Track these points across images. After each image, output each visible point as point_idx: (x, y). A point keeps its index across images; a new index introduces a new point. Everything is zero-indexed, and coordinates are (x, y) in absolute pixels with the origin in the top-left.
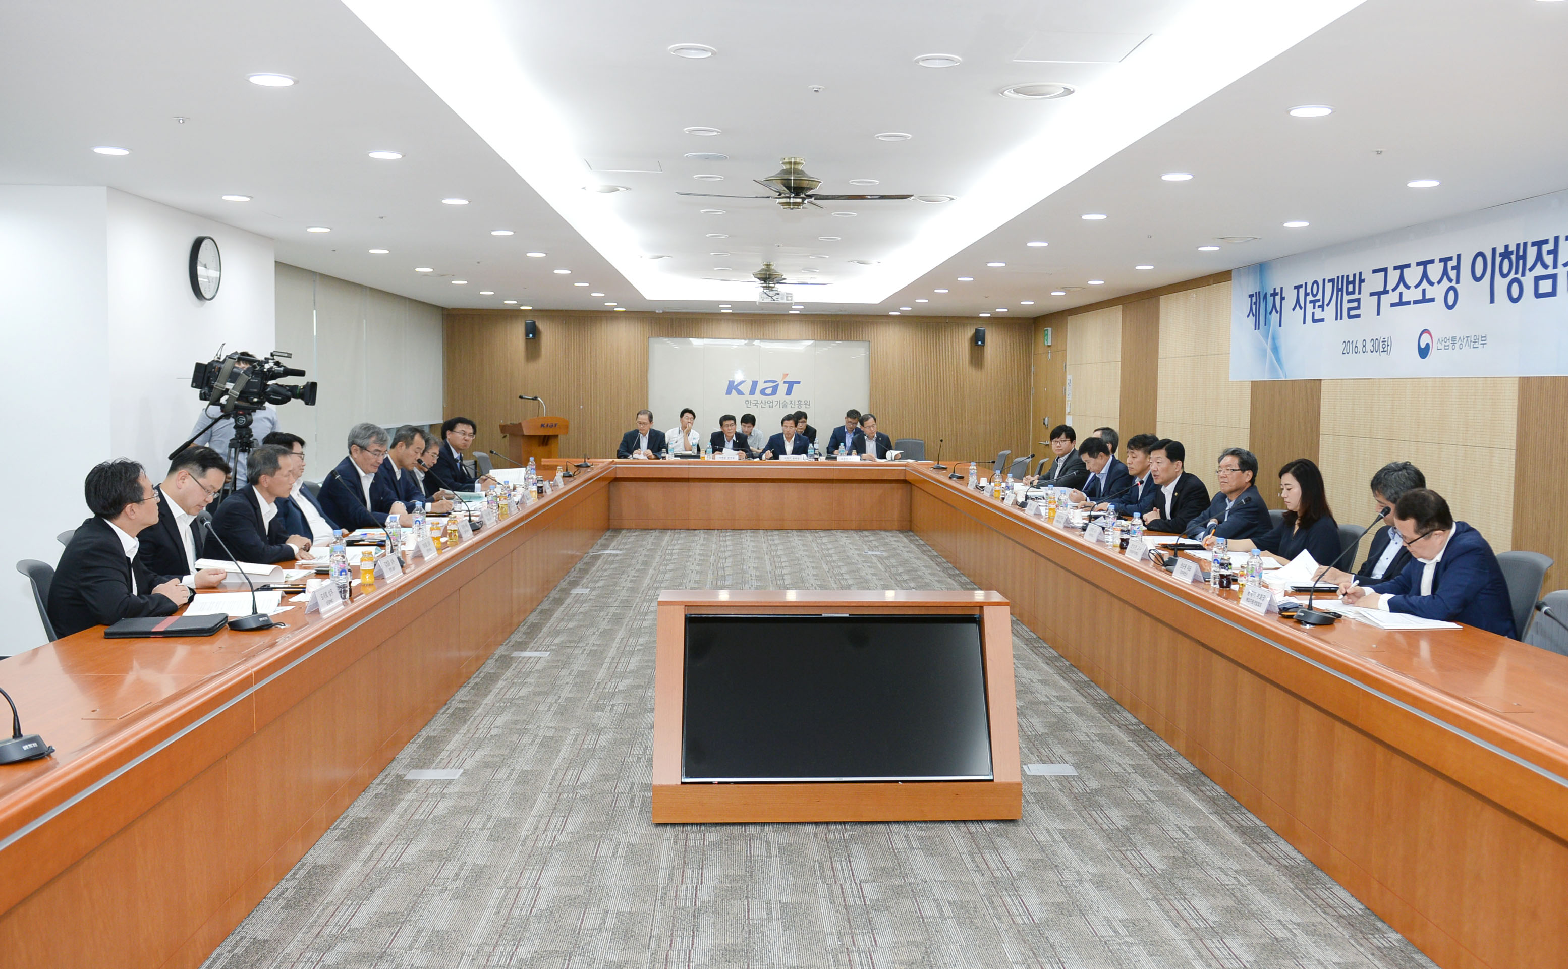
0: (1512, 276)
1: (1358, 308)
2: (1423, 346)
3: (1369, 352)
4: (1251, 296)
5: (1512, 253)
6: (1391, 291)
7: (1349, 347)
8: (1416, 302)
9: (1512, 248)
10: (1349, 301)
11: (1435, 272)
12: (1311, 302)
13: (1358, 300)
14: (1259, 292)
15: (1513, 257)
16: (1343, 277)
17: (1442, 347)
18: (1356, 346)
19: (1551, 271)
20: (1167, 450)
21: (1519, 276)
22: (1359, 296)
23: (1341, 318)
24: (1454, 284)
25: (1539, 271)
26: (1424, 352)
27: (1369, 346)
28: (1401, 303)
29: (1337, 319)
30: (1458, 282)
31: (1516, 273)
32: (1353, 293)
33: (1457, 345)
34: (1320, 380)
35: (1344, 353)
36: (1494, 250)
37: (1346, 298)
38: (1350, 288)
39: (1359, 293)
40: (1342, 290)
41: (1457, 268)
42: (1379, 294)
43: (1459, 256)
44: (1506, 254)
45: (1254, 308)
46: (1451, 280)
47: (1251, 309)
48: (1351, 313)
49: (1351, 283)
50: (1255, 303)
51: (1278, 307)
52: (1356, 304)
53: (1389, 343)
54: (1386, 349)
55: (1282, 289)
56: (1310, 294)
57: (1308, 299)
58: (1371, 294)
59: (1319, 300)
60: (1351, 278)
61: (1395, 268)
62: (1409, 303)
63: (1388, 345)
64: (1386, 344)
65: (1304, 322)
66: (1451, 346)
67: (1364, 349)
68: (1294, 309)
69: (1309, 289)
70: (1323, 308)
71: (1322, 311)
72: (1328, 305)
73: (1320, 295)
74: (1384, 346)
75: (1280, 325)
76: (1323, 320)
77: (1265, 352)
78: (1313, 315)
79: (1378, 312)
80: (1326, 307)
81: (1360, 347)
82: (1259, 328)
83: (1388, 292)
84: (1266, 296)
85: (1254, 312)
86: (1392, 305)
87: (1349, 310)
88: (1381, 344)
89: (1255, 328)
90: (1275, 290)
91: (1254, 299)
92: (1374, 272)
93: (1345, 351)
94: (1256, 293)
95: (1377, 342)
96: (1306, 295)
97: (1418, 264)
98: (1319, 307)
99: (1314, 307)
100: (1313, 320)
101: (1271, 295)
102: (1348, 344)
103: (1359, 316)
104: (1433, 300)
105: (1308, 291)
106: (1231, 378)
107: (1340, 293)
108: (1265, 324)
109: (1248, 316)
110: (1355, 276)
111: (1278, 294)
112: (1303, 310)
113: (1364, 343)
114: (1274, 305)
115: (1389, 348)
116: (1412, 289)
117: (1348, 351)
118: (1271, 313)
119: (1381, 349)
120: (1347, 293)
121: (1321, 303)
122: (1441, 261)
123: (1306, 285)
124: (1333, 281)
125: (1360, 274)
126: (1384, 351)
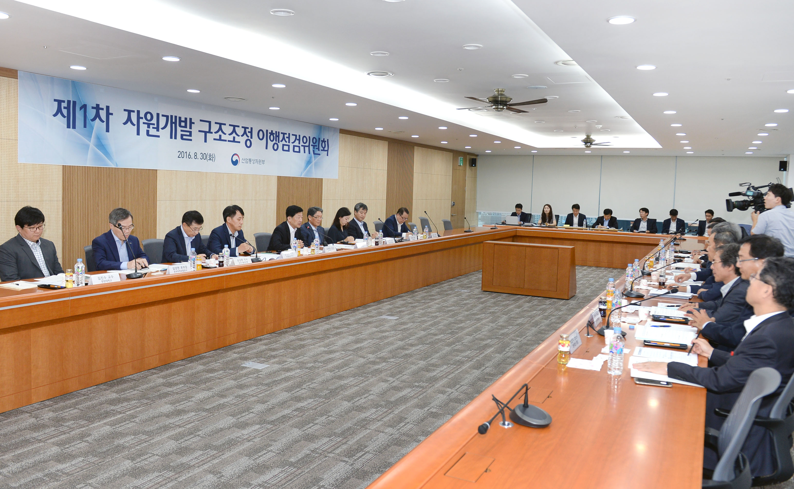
0: (274, 142)
1: (190, 135)
2: (234, 160)
3: (199, 159)
4: (60, 102)
5: (274, 134)
6: (213, 133)
7: (181, 154)
8: (229, 141)
9: (274, 132)
10: (182, 131)
11: (240, 131)
12: (144, 123)
13: (190, 132)
14: (74, 103)
15: (275, 135)
16: (176, 117)
17: (245, 162)
18: (189, 155)
19: (287, 143)
21: (277, 142)
22: (190, 130)
23: (176, 138)
24: (249, 138)
25: (284, 142)
26: (235, 163)
27: (199, 156)
28: (220, 139)
29: (171, 138)
30: (251, 138)
31: (276, 141)
32: (186, 127)
33: (252, 162)
34: (157, 170)
35: (178, 157)
36: (267, 131)
37: (179, 129)
38: (183, 124)
39: (191, 128)
40: (175, 123)
41: (251, 132)
42: (206, 133)
43: (252, 128)
44: (272, 133)
45: (65, 112)
46: (248, 137)
47: (59, 111)
48: (184, 137)
49: (183, 121)
50: (68, 108)
51: (104, 117)
52: (188, 134)
53: (214, 156)
54: (212, 159)
55: (108, 108)
56: (144, 118)
57: (141, 121)
58: (200, 131)
59: (154, 124)
60: (183, 119)
61: (216, 123)
62: (226, 141)
63: (213, 157)
64: (212, 156)
65: (138, 134)
66: (249, 162)
67: (196, 157)
68: (125, 124)
69: (142, 115)
70: (158, 130)
71: (157, 131)
72: (162, 129)
73: (154, 121)
74: (210, 157)
75: (108, 130)
76: (159, 136)
77: (87, 147)
78: (148, 132)
79: (206, 141)
80: (160, 129)
81: (193, 156)
82: (74, 127)
83: (212, 133)
84: (84, 107)
85: (65, 114)
86: (215, 139)
87: (182, 136)
88: (208, 156)
89: (68, 127)
90: (98, 105)
91: (64, 105)
92: (201, 121)
93: (180, 156)
94: (69, 102)
95: (205, 155)
96: (139, 118)
97: (230, 125)
98: (153, 128)
99: (149, 127)
100: (148, 134)
101: (93, 108)
102: (183, 153)
103: (191, 140)
104: (239, 142)
105: (141, 116)
106: (21, 160)
107: (174, 125)
108: (85, 126)
109: (55, 115)
110: (186, 119)
111: (102, 109)
112: (136, 126)
113: (196, 154)
114: (98, 115)
115: (214, 159)
116: (227, 135)
117: (183, 157)
118: (93, 120)
119: (208, 158)
120: (180, 126)
121: (155, 126)
122: (243, 127)
123: (138, 112)
124: (167, 117)
125: (191, 119)
126: (210, 160)
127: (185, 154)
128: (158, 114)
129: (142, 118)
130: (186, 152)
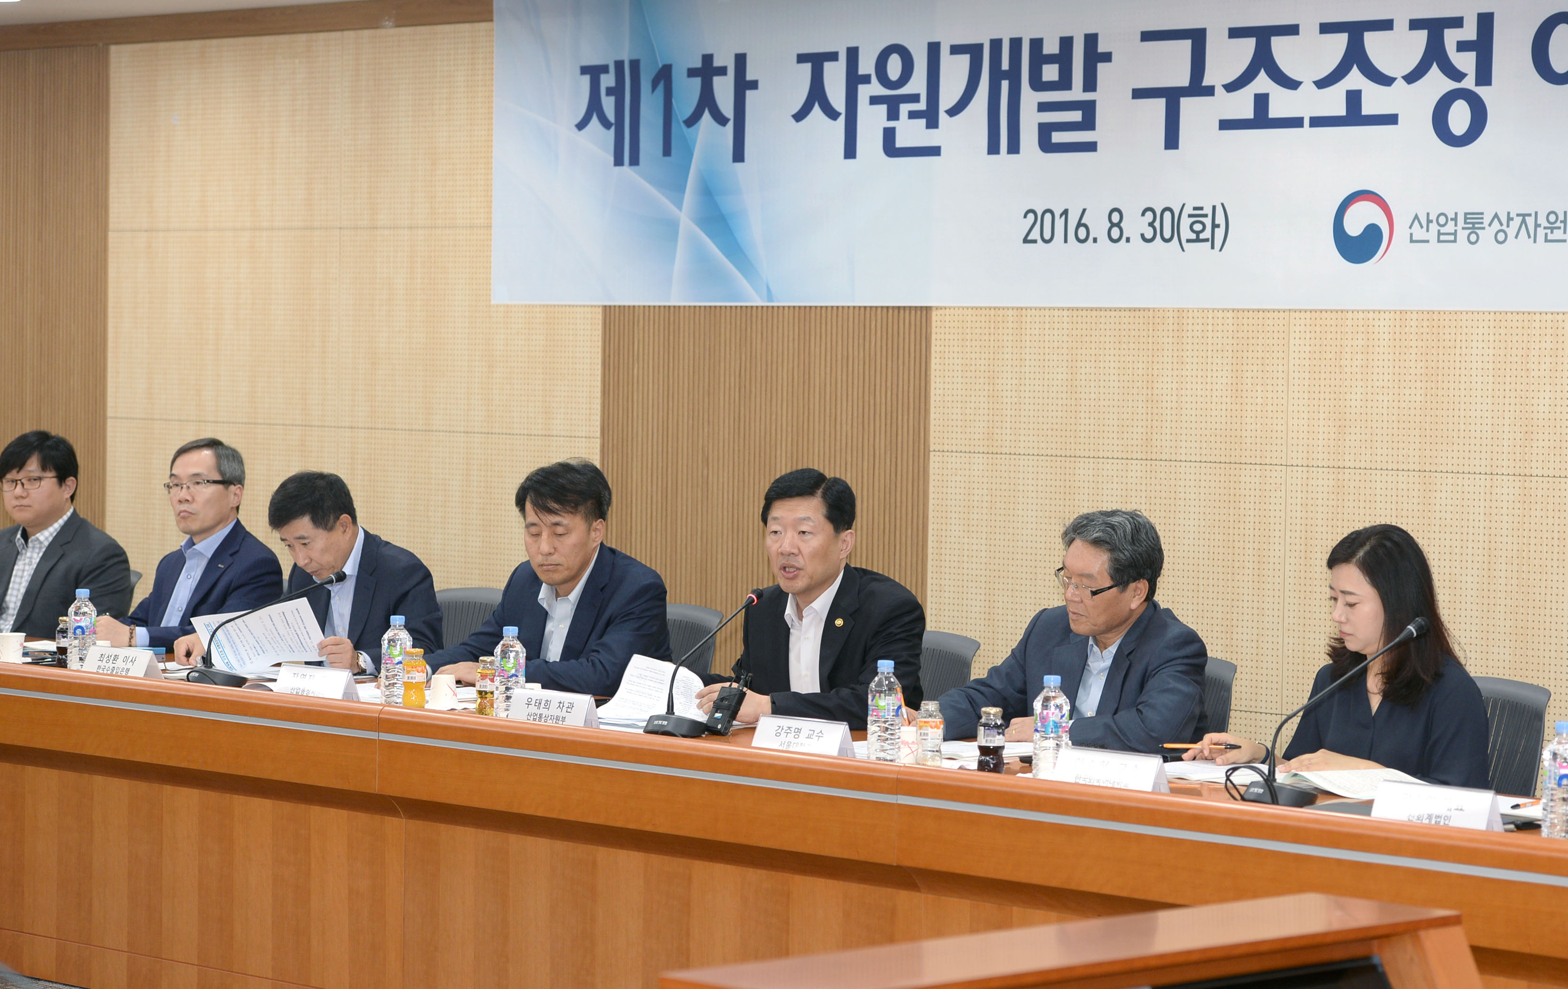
1: (1088, 123)
2: (1354, 226)
3: (1136, 240)
4: (594, 72)
6: (1219, 91)
7: (1052, 227)
8: (1316, 122)
10: (1043, 107)
11: (1394, 50)
12: (875, 100)
13: (1089, 109)
14: (635, 65)
16: (1016, 44)
17: (1432, 235)
18: (1080, 224)
20: (824, 496)
22: (1089, 96)
23: (1014, 147)
24: (1469, 83)
26: (1359, 247)
27: (1136, 225)
28: (1262, 121)
29: (993, 148)
30: (1484, 76)
32: (1064, 83)
33: (1487, 235)
34: (928, 309)
35: (1026, 241)
37: (1029, 98)
38: (1050, 73)
39: (1090, 84)
40: (1014, 75)
41: (1479, 46)
42: (1171, 96)
43: (1486, 21)
45: (608, 104)
46: (1456, 75)
47: (594, 107)
48: (1057, 137)
49: (1051, 59)
50: (616, 92)
51: (727, 107)
52: (1076, 116)
53: (1220, 219)
54: (1207, 234)
55: (741, 60)
56: (874, 78)
57: (865, 92)
58: (1139, 94)
59: (915, 98)
60: (1051, 47)
61: (1235, 33)
62: (1297, 122)
63: (1215, 226)
64: (1208, 221)
65: (850, 152)
66: (1462, 235)
67: (1115, 233)
68: (799, 116)
69: (866, 66)
70: (931, 118)
71: (929, 126)
72: (953, 112)
73: (918, 84)
74: (1198, 227)
75: (739, 155)
76: (934, 151)
77: (671, 228)
78: (889, 135)
79: (1172, 141)
80: (943, 117)
81: (1099, 225)
82: (635, 161)
83: (1209, 91)
84: (664, 75)
85: (611, 115)
86: (1226, 125)
87: (1045, 130)
88: (1186, 222)
89: (618, 161)
90: (708, 59)
91: (608, 80)
92: (1147, 36)
93: (1035, 234)
94: (619, 65)
95: (1167, 215)
96: (854, 80)
97: (1326, 28)
98: (913, 115)
99: (893, 115)
100: (891, 148)
101: (692, 73)
102: (1048, 216)
103: (1091, 147)
104: (1391, 119)
105: (862, 71)
106: (500, 295)
107: (1005, 85)
108: (667, 152)
109: (581, 126)
110: (1066, 43)
111: (722, 71)
112: (842, 119)
113: (1116, 217)
114: (707, 101)
115: (1220, 233)
116: (1308, 88)
117: (1047, 236)
118: (693, 121)
119: (1186, 234)
120: (1038, 84)
121: (922, 106)
122: (1415, 25)
123: (853, 54)
124: (974, 51)
125: (1091, 40)
126: (1198, 240)
127: (1060, 223)
128: (934, 49)
129: (866, 79)
130: (1065, 213)
